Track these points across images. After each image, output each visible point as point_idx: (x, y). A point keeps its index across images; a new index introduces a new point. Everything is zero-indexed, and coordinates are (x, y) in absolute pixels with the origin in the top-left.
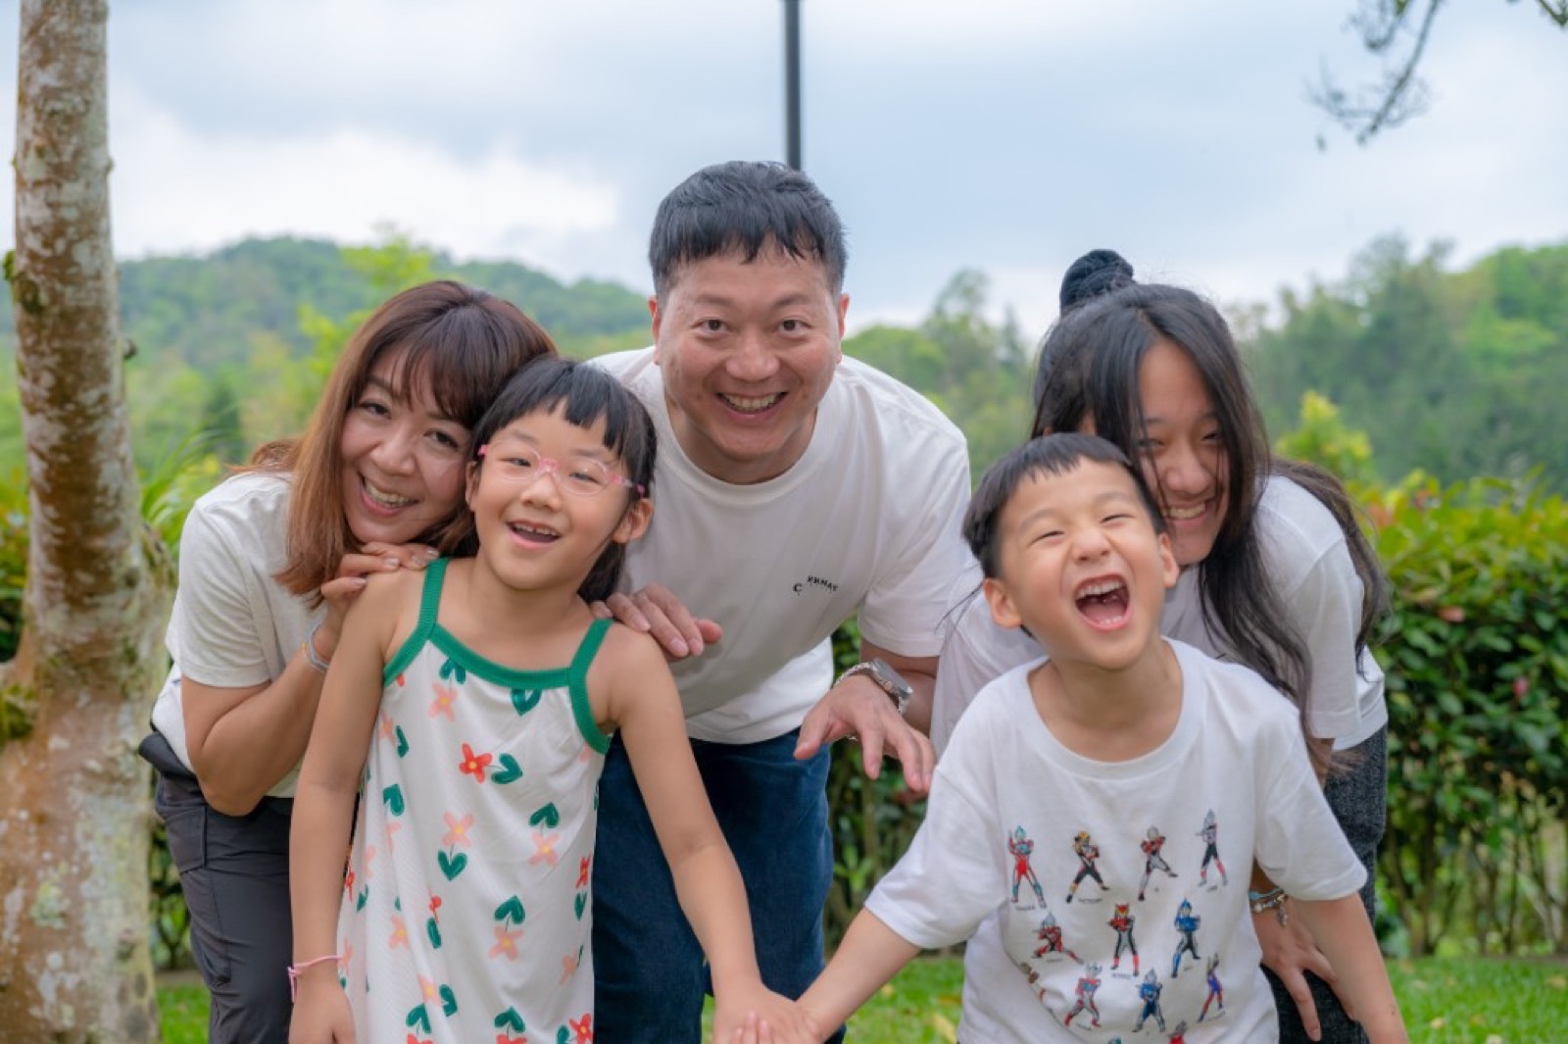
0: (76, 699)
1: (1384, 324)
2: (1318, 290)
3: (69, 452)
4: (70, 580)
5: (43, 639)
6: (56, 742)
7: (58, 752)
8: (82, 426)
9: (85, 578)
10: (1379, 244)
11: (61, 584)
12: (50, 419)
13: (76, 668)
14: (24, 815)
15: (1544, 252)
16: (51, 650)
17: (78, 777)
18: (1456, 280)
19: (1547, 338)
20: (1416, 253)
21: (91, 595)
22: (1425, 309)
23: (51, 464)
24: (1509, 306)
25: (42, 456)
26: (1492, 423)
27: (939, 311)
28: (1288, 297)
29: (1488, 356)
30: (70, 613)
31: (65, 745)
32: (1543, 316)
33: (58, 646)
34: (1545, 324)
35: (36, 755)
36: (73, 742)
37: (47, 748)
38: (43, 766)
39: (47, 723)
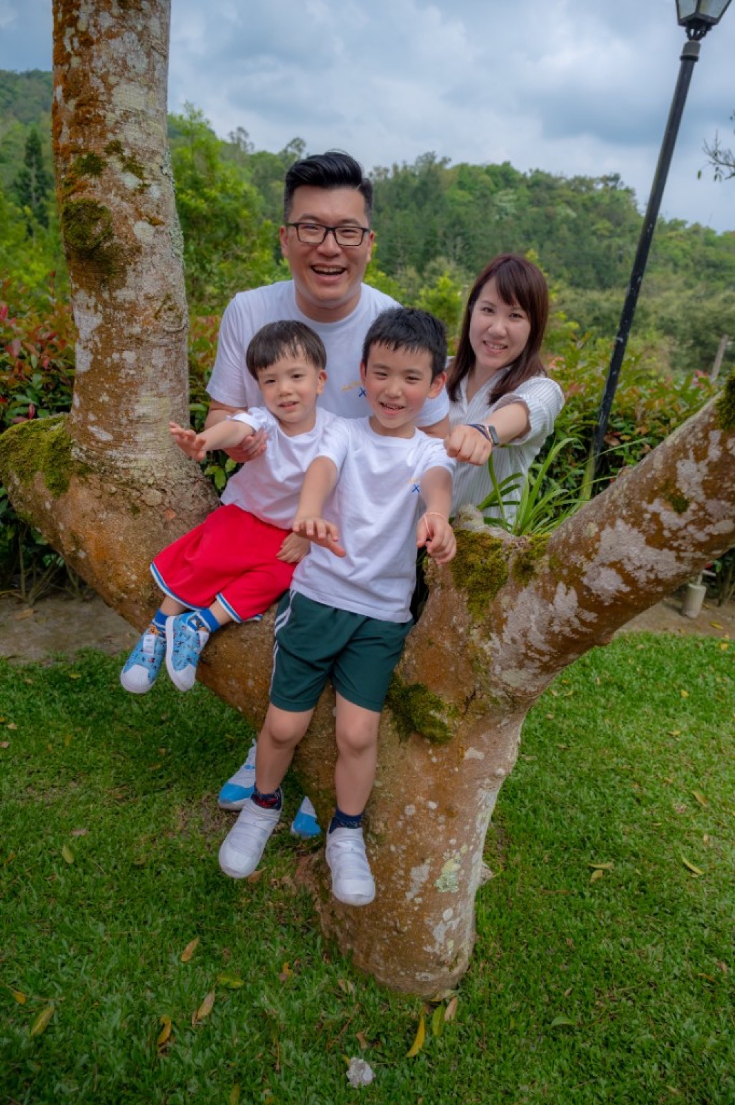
0: (500, 722)
1: (424, 183)
5: (494, 683)
6: (471, 753)
7: (473, 761)
10: (426, 155)
11: (546, 658)
12: (680, 559)
13: (513, 706)
15: (474, 167)
16: (498, 693)
17: (487, 781)
18: (447, 172)
19: (471, 198)
20: (438, 160)
22: (437, 182)
24: (461, 185)
26: (453, 225)
27: (285, 151)
28: (395, 167)
29: (453, 201)
30: (536, 676)
31: (480, 755)
32: (470, 190)
33: (507, 692)
34: (471, 194)
35: (449, 759)
36: (487, 753)
37: (462, 756)
38: (457, 770)
39: (466, 738)
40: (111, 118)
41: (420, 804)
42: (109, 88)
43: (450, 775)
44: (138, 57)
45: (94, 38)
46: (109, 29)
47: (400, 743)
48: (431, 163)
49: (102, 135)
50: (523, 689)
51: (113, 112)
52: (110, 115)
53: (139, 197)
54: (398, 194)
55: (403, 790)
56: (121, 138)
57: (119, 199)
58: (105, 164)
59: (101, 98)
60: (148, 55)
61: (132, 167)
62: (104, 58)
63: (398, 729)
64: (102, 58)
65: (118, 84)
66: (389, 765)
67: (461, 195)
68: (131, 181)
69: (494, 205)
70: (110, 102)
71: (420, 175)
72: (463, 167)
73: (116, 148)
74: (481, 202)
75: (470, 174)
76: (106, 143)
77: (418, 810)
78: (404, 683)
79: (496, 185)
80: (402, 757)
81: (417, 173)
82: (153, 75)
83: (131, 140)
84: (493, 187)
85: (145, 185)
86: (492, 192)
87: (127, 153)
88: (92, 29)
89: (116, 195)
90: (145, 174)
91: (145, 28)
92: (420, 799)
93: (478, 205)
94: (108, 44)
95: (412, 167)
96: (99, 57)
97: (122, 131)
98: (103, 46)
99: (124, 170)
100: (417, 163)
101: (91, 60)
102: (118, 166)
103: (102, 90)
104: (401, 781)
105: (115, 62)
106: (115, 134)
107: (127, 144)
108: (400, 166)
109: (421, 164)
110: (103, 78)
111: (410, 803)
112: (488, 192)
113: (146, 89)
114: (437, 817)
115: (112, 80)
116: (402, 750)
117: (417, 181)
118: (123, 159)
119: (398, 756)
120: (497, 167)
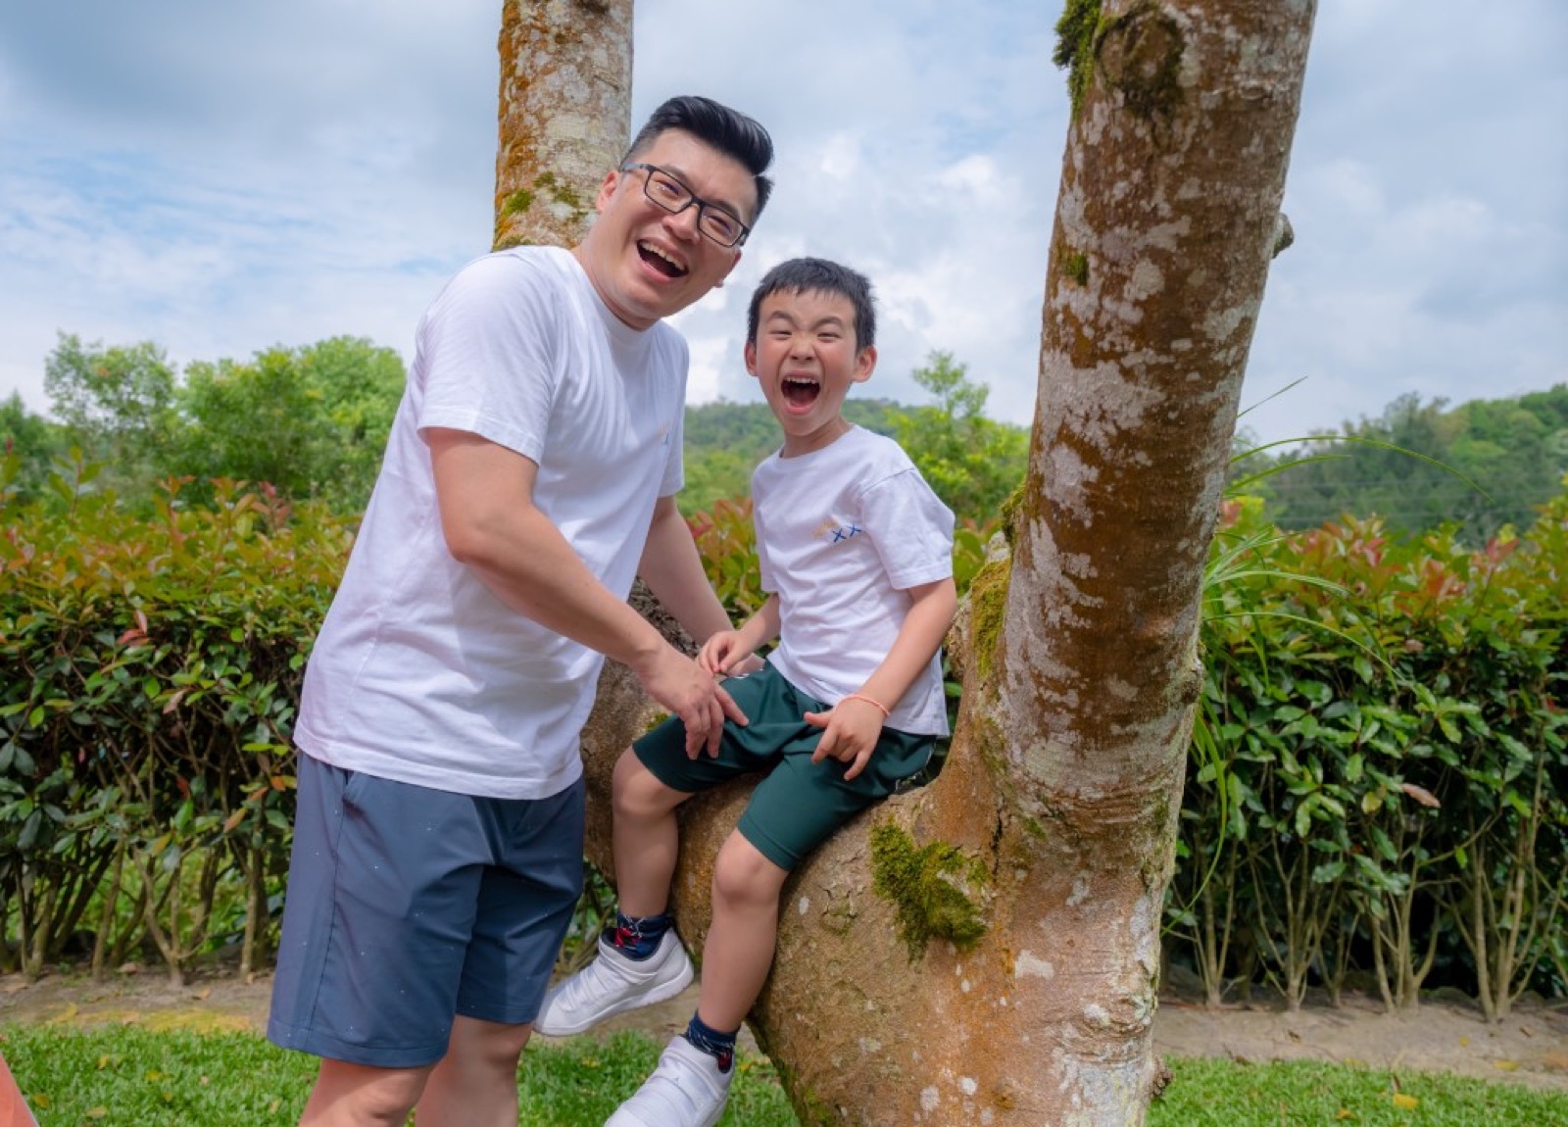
0: (1069, 892)
1: (1405, 442)
2: (1366, 423)
3: (1152, 448)
4: (1093, 690)
5: (1020, 787)
6: (1026, 964)
7: (1032, 981)
8: (1198, 388)
9: (1122, 690)
10: (1402, 399)
11: (1072, 698)
12: (1127, 373)
13: (1075, 842)
14: (969, 1086)
16: (1031, 807)
17: (1069, 1031)
19: (1501, 451)
20: (1424, 404)
21: (1124, 721)
22: (1429, 435)
23: (1107, 471)
24: (1477, 433)
25: (1088, 453)
26: (1472, 495)
30: (1080, 750)
31: (1044, 969)
32: (1496, 438)
33: (1046, 801)
34: (1498, 443)
35: (989, 980)
36: (1059, 965)
37: (1010, 971)
38: (1003, 1001)
39: (1011, 927)
40: (542, 150)
41: (947, 1084)
42: (543, 122)
43: (993, 1015)
44: (578, 87)
45: (530, 78)
46: (545, 66)
47: (911, 960)
48: (1412, 409)
49: (533, 169)
50: (1072, 791)
51: (546, 144)
52: (542, 148)
53: (571, 227)
54: (1359, 465)
55: (916, 1055)
56: (553, 168)
57: (545, 230)
58: (534, 197)
59: (534, 133)
60: (591, 84)
61: (566, 196)
62: (539, 94)
63: (907, 935)
64: (536, 97)
65: (553, 116)
66: (891, 1004)
67: (1477, 448)
68: (562, 211)
69: (1549, 455)
70: (542, 135)
71: (1395, 430)
72: (1473, 407)
73: (547, 179)
74: (1523, 454)
75: (1490, 414)
76: (536, 177)
77: (943, 1097)
78: (915, 846)
79: (1547, 422)
80: (914, 988)
81: (1389, 428)
82: (597, 104)
83: (565, 169)
84: (1540, 426)
85: (580, 213)
86: (1542, 436)
87: (560, 182)
88: (529, 71)
89: (543, 226)
90: (581, 202)
91: (587, 58)
92: (947, 1073)
93: (1518, 459)
94: (543, 81)
95: (1378, 421)
96: (534, 95)
97: (555, 161)
98: (538, 84)
99: (555, 200)
100: (1386, 414)
101: (526, 101)
102: (549, 196)
103: (536, 125)
104: (913, 1037)
105: (551, 95)
106: (546, 165)
107: (561, 174)
108: (1357, 426)
109: (1393, 415)
110: (538, 115)
111: (929, 1081)
112: (1532, 436)
113: (587, 118)
114: (977, 1111)
115: (546, 113)
116: (913, 976)
117: (1392, 440)
118: (554, 190)
119: (907, 987)
120: (1542, 395)
